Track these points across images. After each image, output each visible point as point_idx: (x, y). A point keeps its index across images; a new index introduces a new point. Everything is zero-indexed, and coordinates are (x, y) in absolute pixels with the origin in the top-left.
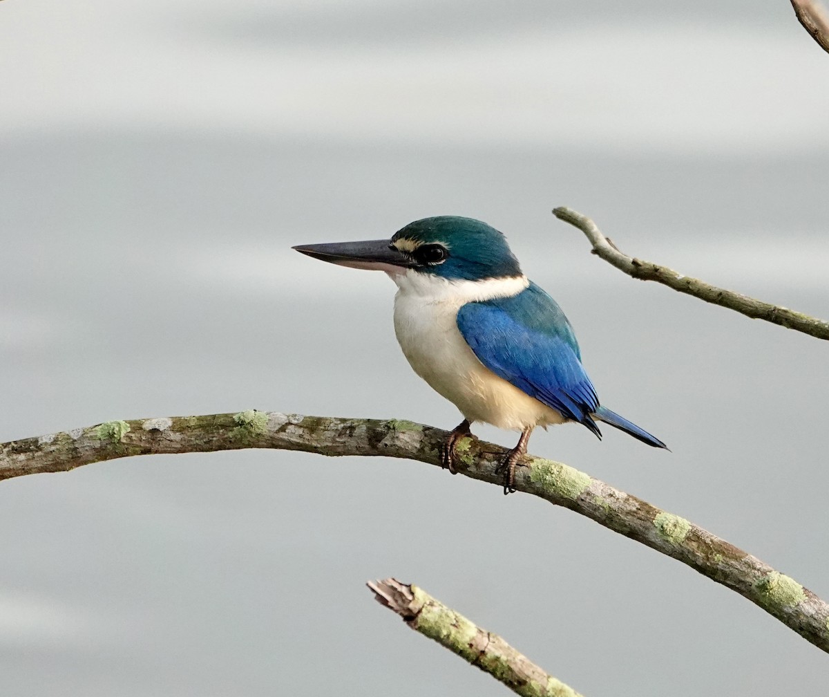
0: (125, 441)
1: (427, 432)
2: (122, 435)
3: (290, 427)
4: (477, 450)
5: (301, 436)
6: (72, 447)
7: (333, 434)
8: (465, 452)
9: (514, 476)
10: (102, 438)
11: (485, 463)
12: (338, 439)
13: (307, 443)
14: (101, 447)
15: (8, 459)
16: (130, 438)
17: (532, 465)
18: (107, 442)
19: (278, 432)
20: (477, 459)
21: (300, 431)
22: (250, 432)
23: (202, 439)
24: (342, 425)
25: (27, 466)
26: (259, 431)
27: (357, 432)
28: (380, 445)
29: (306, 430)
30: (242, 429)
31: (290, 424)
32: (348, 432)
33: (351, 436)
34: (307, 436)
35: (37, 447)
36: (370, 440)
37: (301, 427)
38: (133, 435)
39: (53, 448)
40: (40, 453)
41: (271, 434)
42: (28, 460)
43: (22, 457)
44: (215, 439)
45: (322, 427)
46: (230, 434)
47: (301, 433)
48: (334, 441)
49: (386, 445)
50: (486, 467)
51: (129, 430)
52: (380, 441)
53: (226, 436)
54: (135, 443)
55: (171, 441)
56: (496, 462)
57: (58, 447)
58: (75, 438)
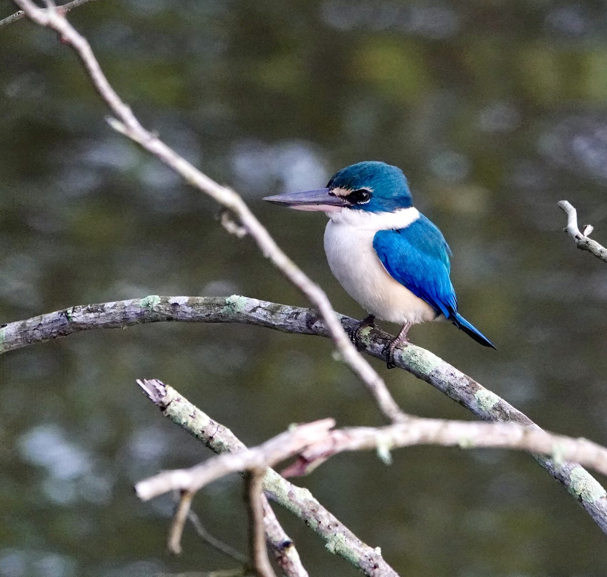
0: (155, 310)
1: (344, 320)
2: (154, 305)
3: (259, 309)
4: (374, 336)
5: (265, 316)
6: (123, 311)
7: (286, 316)
8: (365, 336)
9: (393, 355)
10: (142, 307)
11: (377, 345)
12: (288, 321)
13: (268, 321)
14: (141, 312)
15: (83, 316)
16: (159, 307)
17: (405, 349)
18: (145, 309)
19: (250, 312)
20: (372, 342)
21: (265, 313)
22: (233, 310)
23: (204, 313)
24: (292, 311)
25: (95, 322)
26: (238, 310)
27: (300, 316)
28: (313, 327)
29: (269, 313)
30: (229, 308)
31: (260, 307)
32: (294, 316)
33: (296, 318)
34: (269, 317)
35: (102, 309)
36: (307, 323)
37: (266, 310)
38: (161, 306)
39: (112, 311)
40: (103, 314)
41: (247, 313)
42: (95, 318)
43: (92, 315)
44: (212, 313)
45: (278, 311)
46: (222, 311)
47: (265, 314)
48: (285, 321)
49: (316, 327)
50: (377, 348)
51: (159, 302)
52: (313, 324)
53: (219, 312)
54: (162, 311)
55: (186, 313)
56: (383, 345)
57: (115, 310)
58: (126, 305)
